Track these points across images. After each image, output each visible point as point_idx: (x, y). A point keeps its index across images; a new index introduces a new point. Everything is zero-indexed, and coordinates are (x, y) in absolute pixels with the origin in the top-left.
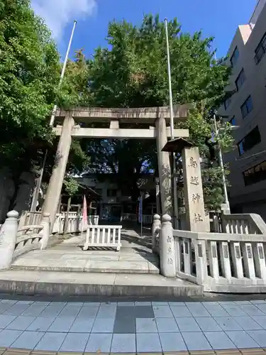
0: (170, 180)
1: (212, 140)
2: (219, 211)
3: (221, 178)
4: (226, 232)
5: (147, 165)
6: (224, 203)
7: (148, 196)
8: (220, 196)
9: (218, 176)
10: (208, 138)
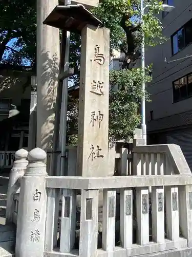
0: (56, 83)
1: (133, 22)
2: (131, 141)
3: (140, 86)
4: (136, 174)
5: (18, 49)
6: (140, 127)
7: (14, 112)
8: (134, 116)
9: (135, 83)
10: (126, 17)
